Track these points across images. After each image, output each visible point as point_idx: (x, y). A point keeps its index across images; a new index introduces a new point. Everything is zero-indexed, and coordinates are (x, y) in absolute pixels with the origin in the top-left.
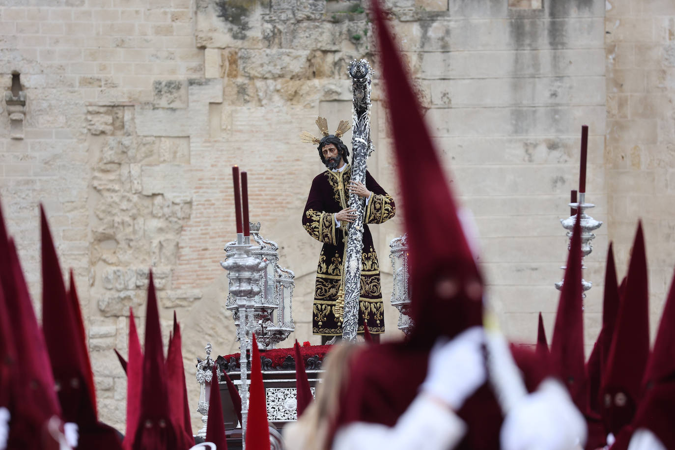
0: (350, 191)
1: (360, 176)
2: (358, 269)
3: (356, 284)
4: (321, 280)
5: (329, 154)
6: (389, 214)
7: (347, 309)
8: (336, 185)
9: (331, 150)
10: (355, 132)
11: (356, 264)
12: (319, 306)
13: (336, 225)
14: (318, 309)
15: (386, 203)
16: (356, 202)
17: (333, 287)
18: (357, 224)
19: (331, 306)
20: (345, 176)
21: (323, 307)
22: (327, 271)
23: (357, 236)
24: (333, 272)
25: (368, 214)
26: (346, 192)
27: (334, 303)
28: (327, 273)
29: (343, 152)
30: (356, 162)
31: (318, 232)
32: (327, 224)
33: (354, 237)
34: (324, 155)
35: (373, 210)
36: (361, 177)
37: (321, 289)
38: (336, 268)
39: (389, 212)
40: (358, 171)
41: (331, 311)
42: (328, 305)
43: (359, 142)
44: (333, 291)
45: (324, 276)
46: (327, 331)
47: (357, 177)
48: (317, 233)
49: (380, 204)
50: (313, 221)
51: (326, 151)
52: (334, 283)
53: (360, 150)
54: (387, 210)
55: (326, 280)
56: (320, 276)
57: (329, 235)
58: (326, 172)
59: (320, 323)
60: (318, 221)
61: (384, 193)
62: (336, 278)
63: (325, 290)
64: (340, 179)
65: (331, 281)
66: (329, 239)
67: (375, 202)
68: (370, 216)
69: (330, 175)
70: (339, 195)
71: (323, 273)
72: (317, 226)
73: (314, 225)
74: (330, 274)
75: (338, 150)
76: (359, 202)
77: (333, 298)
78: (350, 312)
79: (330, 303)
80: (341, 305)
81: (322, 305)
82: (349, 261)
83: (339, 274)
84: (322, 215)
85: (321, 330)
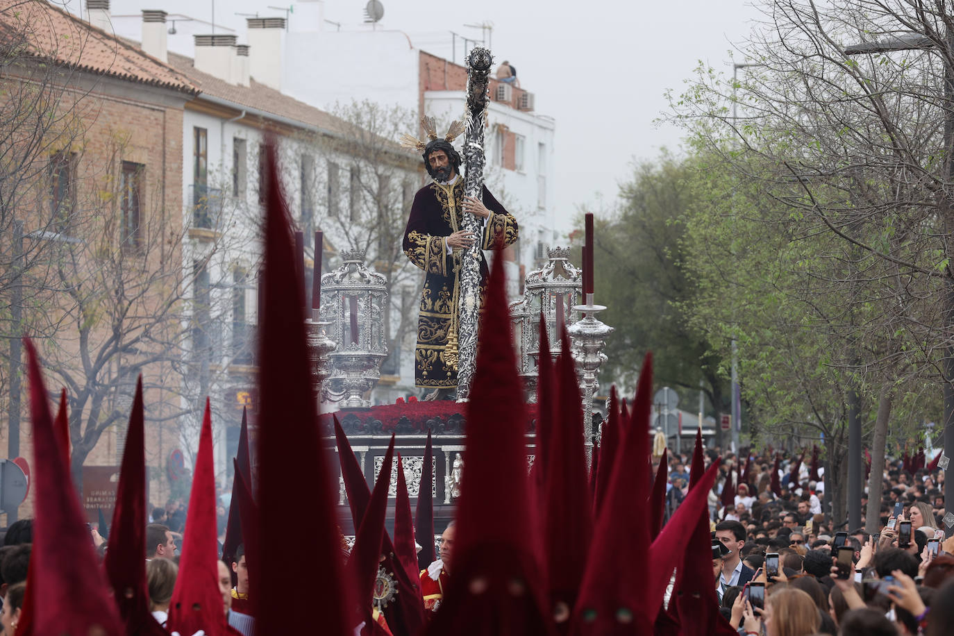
0: (464, 209)
1: (476, 190)
2: (475, 306)
3: (473, 325)
4: (425, 319)
5: (438, 163)
6: (511, 238)
7: (463, 357)
8: (445, 201)
9: (440, 158)
10: (468, 136)
11: (473, 300)
12: (424, 352)
13: (447, 251)
14: (422, 356)
15: (508, 224)
16: (472, 223)
17: (440, 328)
18: (473, 251)
19: (439, 351)
20: (457, 190)
21: (429, 352)
22: (433, 308)
23: (474, 265)
24: (441, 309)
25: (487, 238)
26: (458, 210)
27: (442, 347)
28: (432, 311)
29: (454, 160)
30: (471, 173)
31: (424, 259)
32: (436, 250)
33: (470, 267)
34: (431, 164)
35: (492, 233)
36: (478, 192)
37: (426, 330)
38: (444, 304)
39: (512, 236)
40: (473, 185)
41: (438, 358)
42: (435, 350)
43: (475, 148)
44: (440, 333)
45: (429, 314)
46: (433, 383)
47: (473, 192)
48: (422, 261)
49: (501, 225)
50: (417, 246)
51: (434, 159)
52: (442, 323)
53: (476, 158)
54: (509, 233)
55: (432, 319)
56: (424, 314)
57: (438, 264)
58: (432, 184)
59: (425, 373)
60: (424, 247)
61: (505, 213)
62: (444, 316)
63: (431, 331)
64: (450, 194)
65: (438, 320)
66: (438, 268)
67: (495, 223)
68: (489, 241)
69: (437, 189)
70: (449, 214)
71: (428, 311)
72: (423, 252)
73: (418, 250)
74: (437, 312)
75: (449, 158)
76: (476, 224)
77: (442, 341)
78: (466, 360)
79: (437, 347)
80: (452, 351)
81: (426, 350)
82: (464, 297)
83: (447, 311)
84: (429, 238)
85: (426, 381)
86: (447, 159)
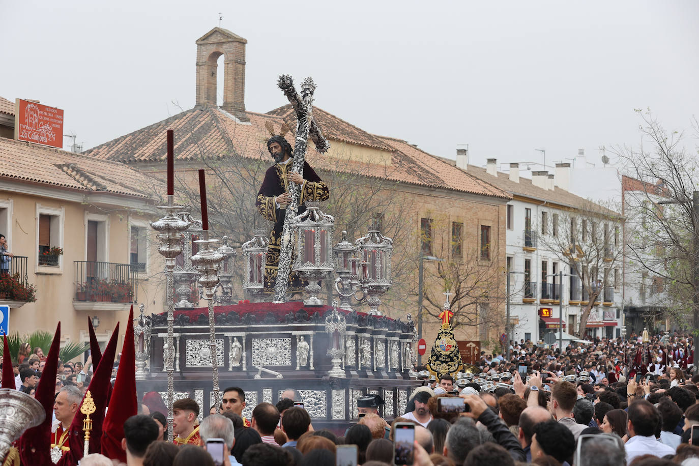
1: (298, 167)
2: (290, 241)
3: (287, 253)
4: (271, 250)
5: (275, 150)
8: (281, 174)
11: (288, 237)
12: (269, 270)
13: (276, 206)
14: (268, 273)
15: (317, 189)
18: (292, 205)
20: (288, 167)
21: (272, 271)
23: (292, 215)
25: (302, 197)
28: (275, 244)
29: (286, 149)
32: (271, 206)
35: (306, 194)
37: (271, 257)
39: (321, 196)
42: (276, 270)
43: (299, 141)
45: (273, 247)
46: (273, 291)
48: (264, 213)
49: (312, 189)
50: (262, 203)
53: (300, 147)
54: (318, 194)
55: (274, 250)
56: (270, 246)
57: (272, 215)
58: (275, 164)
59: (269, 284)
60: (265, 204)
61: (318, 181)
63: (274, 257)
64: (284, 170)
66: (272, 218)
67: (308, 188)
68: (303, 199)
69: (277, 167)
70: (283, 182)
71: (272, 245)
72: (265, 208)
73: (262, 206)
74: (278, 245)
75: (282, 147)
79: (277, 268)
84: (268, 198)
85: (269, 289)
86: (280, 148)
